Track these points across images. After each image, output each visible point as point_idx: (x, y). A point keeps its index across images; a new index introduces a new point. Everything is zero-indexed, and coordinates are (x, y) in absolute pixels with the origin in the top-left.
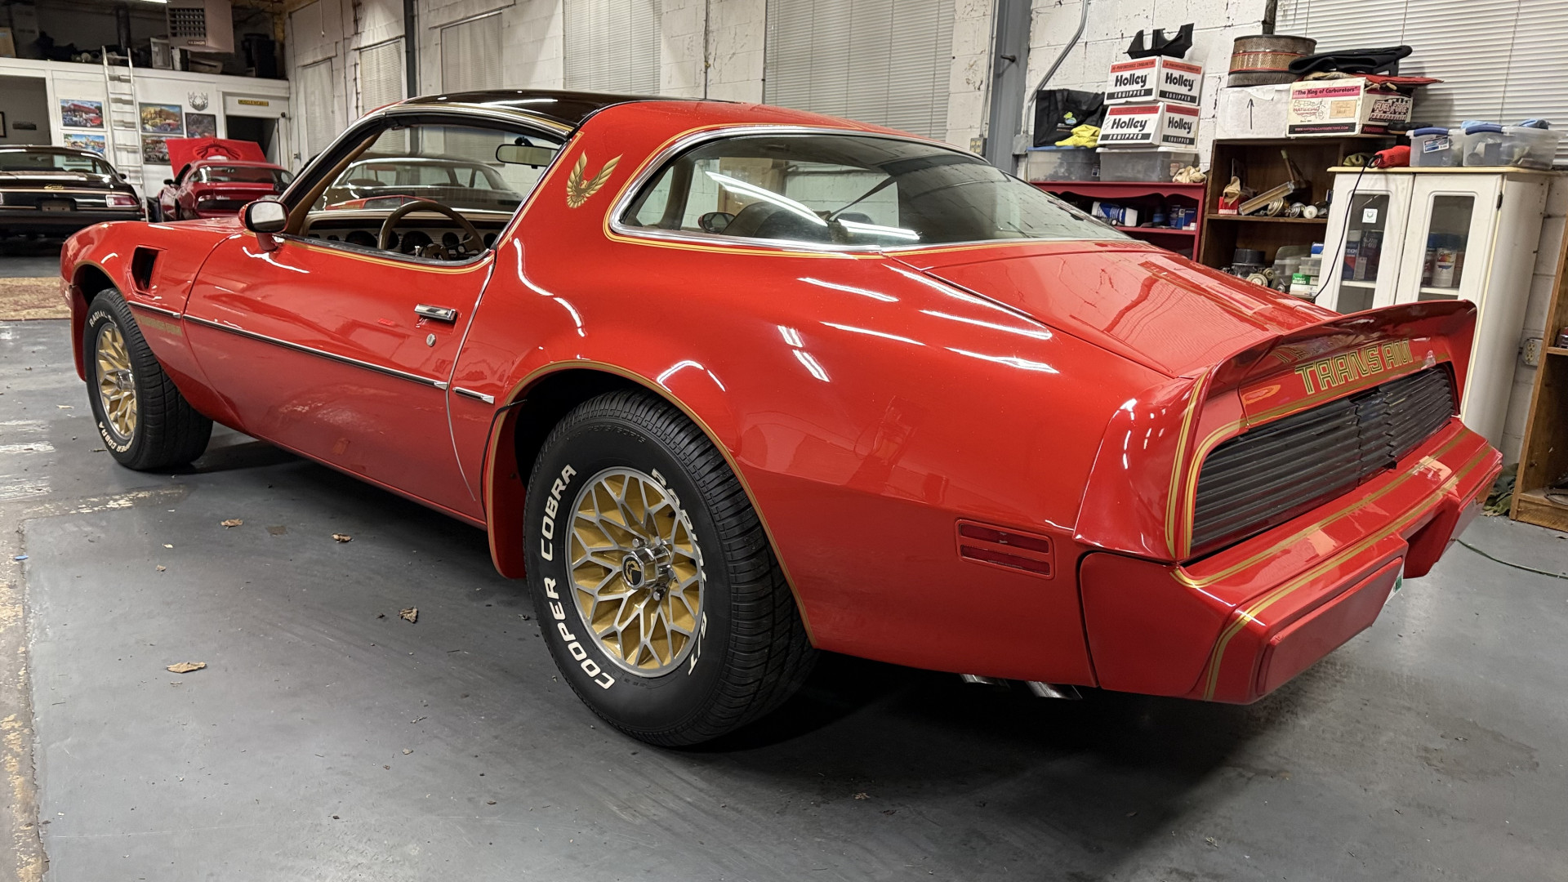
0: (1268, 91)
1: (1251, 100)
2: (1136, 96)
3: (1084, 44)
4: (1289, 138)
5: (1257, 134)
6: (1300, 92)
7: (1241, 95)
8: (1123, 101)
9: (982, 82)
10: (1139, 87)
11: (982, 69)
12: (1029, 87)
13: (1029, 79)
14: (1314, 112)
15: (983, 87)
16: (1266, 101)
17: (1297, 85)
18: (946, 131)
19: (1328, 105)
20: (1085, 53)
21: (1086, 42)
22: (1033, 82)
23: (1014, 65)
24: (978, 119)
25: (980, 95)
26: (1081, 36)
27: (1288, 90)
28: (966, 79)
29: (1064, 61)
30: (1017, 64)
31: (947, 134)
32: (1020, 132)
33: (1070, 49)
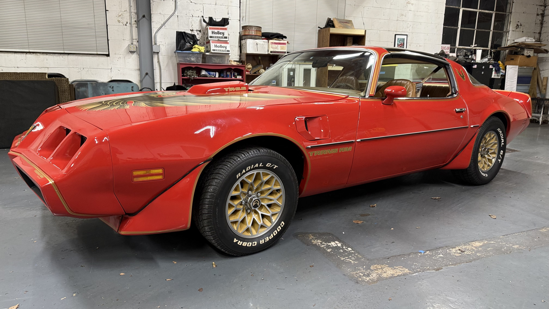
0: (262, 42)
1: (257, 43)
2: (221, 38)
4: (270, 54)
5: (259, 52)
6: (272, 43)
7: (254, 42)
8: (217, 39)
9: (127, 23)
10: (222, 35)
11: (126, 18)
12: (154, 28)
13: (153, 25)
14: (276, 48)
15: (128, 24)
16: (261, 44)
17: (271, 41)
18: (108, 40)
19: (279, 47)
20: (178, 19)
21: (178, 16)
22: (155, 27)
23: (144, 19)
24: (128, 37)
25: (127, 28)
26: (175, 13)
27: (266, 42)
28: (118, 20)
29: (169, 20)
30: (146, 18)
31: (109, 41)
32: (155, 44)
33: (171, 17)
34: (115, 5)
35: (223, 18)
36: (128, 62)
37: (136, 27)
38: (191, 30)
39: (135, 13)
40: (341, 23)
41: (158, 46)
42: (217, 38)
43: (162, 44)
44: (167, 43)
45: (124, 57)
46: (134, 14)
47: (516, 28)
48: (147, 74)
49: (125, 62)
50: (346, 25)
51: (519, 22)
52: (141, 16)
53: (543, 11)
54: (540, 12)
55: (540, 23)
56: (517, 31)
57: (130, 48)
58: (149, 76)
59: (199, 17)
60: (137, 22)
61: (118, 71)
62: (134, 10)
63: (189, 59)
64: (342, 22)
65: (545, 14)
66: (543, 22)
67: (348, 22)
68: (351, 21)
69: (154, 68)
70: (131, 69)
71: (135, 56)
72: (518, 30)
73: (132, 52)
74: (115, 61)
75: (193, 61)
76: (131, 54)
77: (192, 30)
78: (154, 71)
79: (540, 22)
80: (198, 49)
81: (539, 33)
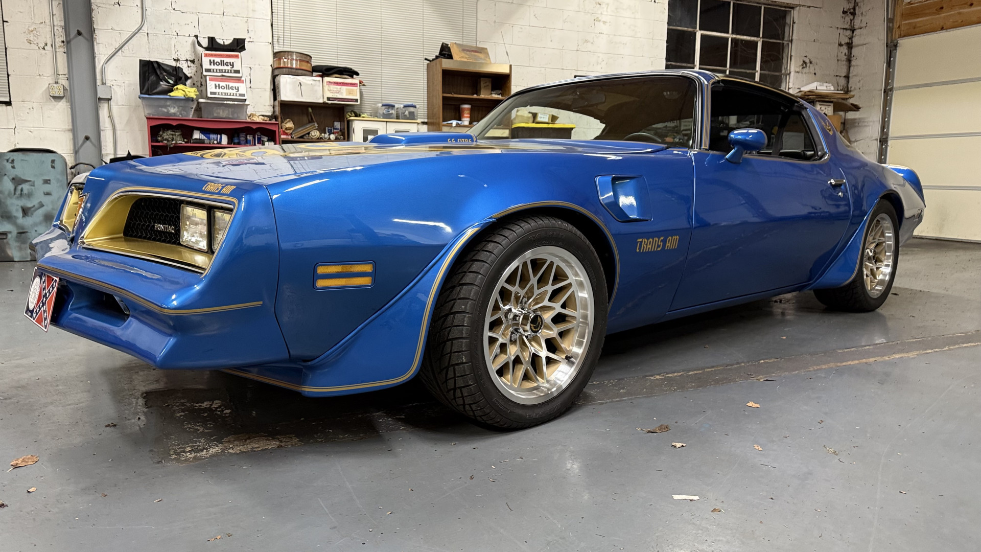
0: (309, 80)
2: (228, 72)
3: (146, 34)
4: (327, 103)
5: (307, 99)
6: (330, 82)
7: (294, 80)
8: (220, 74)
9: (46, 44)
10: (229, 68)
11: (45, 35)
12: (100, 54)
13: (98, 49)
14: (339, 92)
15: (48, 48)
16: (309, 84)
17: (327, 79)
18: (8, 75)
19: (345, 90)
20: (148, 39)
21: (148, 34)
22: (102, 51)
23: (80, 37)
24: (48, 71)
25: (46, 54)
26: (142, 29)
27: (319, 81)
28: (27, 40)
29: (130, 42)
30: (83, 37)
31: (10, 77)
32: (103, 84)
33: (135, 35)
34: (20, 12)
35: (234, 39)
36: (49, 117)
37: (65, 53)
38: (174, 60)
39: (61, 26)
40: (465, 52)
41: (108, 86)
42: (220, 72)
43: (117, 84)
44: (126, 82)
45: (40, 106)
46: (60, 30)
47: (802, 68)
48: (87, 138)
49: (43, 116)
50: (475, 56)
51: (806, 56)
52: (73, 33)
53: (850, 39)
54: (845, 40)
55: (846, 59)
56: (803, 72)
57: (50, 90)
58: (91, 141)
59: (189, 36)
60: (67, 43)
61: (30, 132)
62: (59, 21)
63: (166, 110)
64: (468, 51)
65: (854, 44)
66: (851, 57)
67: (480, 51)
68: (486, 49)
69: (102, 128)
70: (55, 129)
71: (63, 105)
72: (805, 70)
73: (57, 98)
74: (22, 114)
75: (174, 114)
76: (55, 101)
77: (176, 59)
78: (102, 133)
79: (846, 57)
80: (184, 93)
81: (845, 77)
